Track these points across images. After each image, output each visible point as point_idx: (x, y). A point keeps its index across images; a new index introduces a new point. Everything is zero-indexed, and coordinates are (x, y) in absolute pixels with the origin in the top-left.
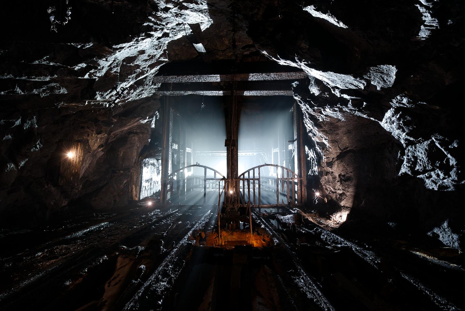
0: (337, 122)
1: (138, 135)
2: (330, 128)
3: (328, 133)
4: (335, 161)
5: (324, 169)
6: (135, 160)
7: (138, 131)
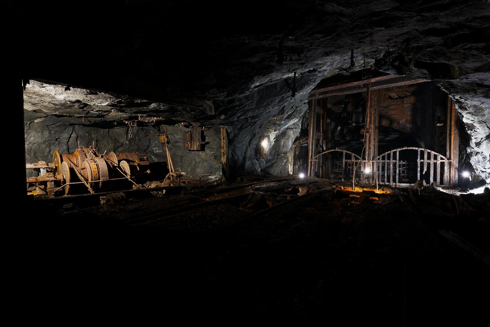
0: (480, 105)
1: (293, 130)
2: (474, 110)
3: (474, 115)
4: (483, 141)
5: (473, 149)
6: (291, 147)
7: (293, 127)
